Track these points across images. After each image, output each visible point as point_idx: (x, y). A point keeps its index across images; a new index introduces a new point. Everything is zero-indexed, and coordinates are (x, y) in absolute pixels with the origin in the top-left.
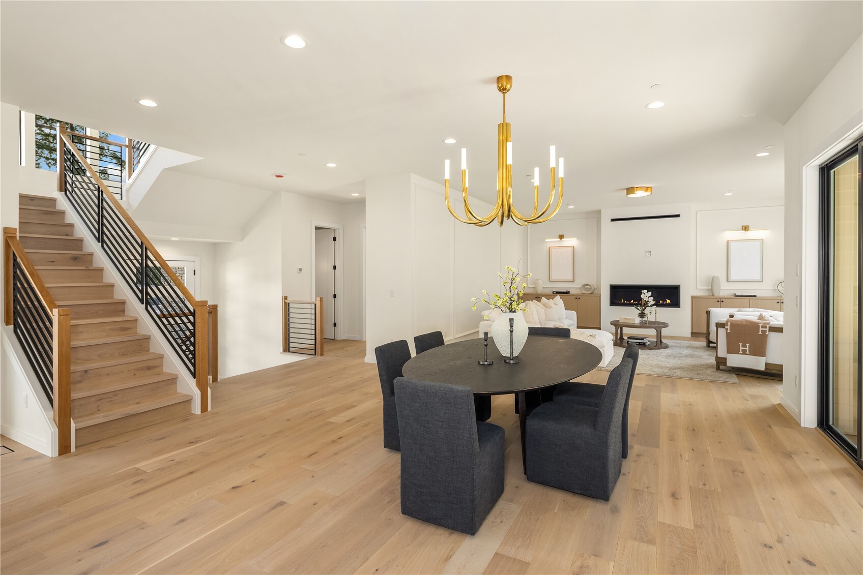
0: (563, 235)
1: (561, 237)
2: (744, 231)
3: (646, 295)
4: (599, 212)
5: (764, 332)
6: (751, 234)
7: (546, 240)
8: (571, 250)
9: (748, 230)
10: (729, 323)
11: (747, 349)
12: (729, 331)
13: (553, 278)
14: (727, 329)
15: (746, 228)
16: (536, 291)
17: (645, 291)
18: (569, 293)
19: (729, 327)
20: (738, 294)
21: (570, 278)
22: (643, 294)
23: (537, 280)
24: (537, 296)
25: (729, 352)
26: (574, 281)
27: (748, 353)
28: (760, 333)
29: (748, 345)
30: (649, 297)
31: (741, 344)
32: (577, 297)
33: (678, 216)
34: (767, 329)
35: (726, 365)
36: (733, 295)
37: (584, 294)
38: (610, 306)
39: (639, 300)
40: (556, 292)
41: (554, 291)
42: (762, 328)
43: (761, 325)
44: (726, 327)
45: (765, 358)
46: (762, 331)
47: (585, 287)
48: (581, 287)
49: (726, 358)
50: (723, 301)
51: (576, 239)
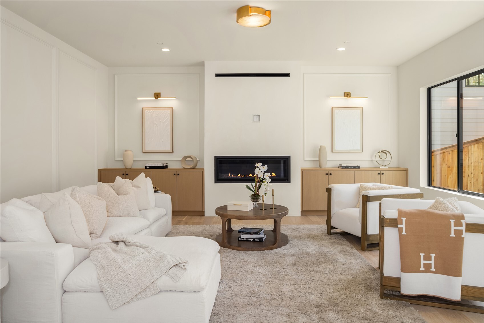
0: (160, 94)
1: (157, 96)
2: (347, 98)
3: (260, 170)
4: (202, 64)
5: (459, 233)
6: (353, 101)
7: (138, 99)
8: (169, 112)
9: (350, 97)
10: (404, 219)
11: (432, 262)
12: (404, 233)
13: (147, 149)
14: (400, 230)
15: (347, 95)
16: (125, 166)
17: (259, 164)
18: (166, 167)
19: (403, 226)
20: (344, 165)
21: (168, 148)
22: (257, 168)
23: (126, 151)
24: (124, 173)
25: (403, 269)
26: (173, 152)
27: (433, 269)
28: (452, 235)
29: (433, 255)
30: (265, 172)
31: (422, 255)
32: (175, 173)
33: (287, 75)
34: (463, 228)
35: (400, 292)
36: (338, 167)
37: (184, 168)
38: (215, 183)
39: (250, 175)
40: (149, 167)
41: (147, 165)
42: (455, 226)
43: (452, 221)
44: (399, 226)
45: (461, 278)
46: (455, 230)
47: (186, 160)
48: (180, 159)
49: (398, 280)
50: (331, 174)
51: (175, 98)
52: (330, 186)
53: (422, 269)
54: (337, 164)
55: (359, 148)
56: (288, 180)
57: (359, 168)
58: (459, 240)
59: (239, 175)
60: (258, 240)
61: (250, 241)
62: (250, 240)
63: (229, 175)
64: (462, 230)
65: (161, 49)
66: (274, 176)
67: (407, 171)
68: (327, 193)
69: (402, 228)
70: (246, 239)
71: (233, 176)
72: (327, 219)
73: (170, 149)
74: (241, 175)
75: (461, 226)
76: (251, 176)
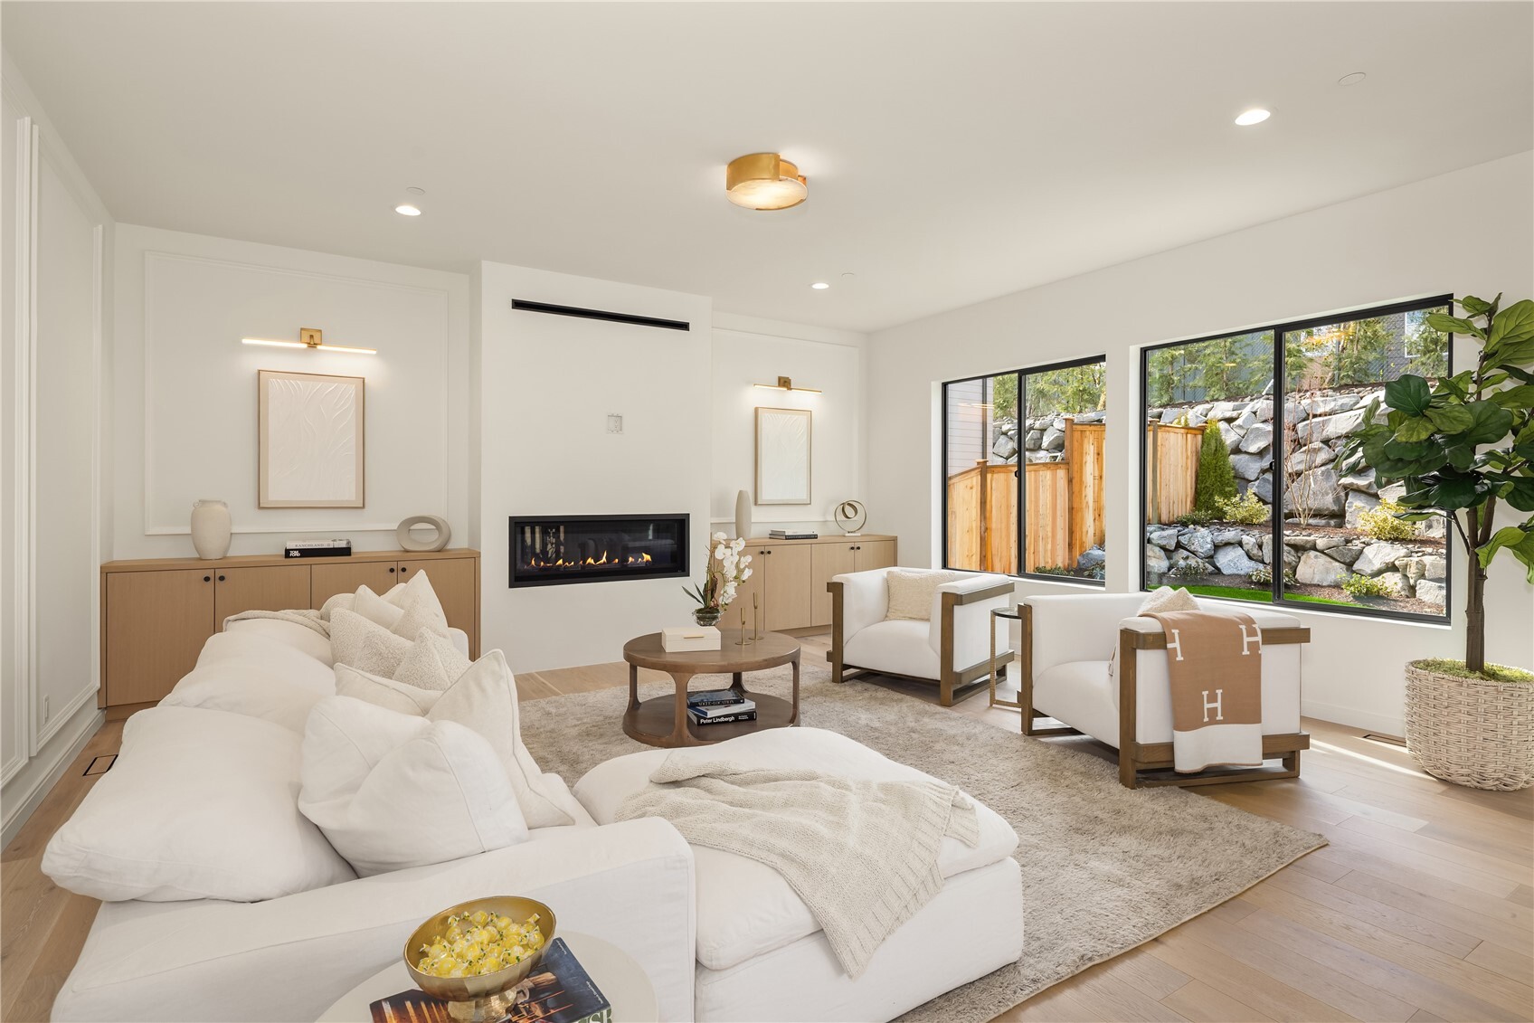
0: (321, 332)
1: (313, 340)
2: (783, 389)
5: (1254, 647)
6: (795, 398)
7: (246, 341)
8: (352, 390)
9: (789, 388)
10: (1176, 632)
11: (1219, 705)
12: (1180, 658)
13: (274, 494)
14: (1171, 655)
15: (784, 383)
18: (347, 551)
19: (1176, 645)
21: (350, 494)
23: (203, 502)
24: (209, 573)
25: (1179, 726)
26: (364, 507)
27: (1220, 717)
28: (1246, 651)
29: (1219, 693)
32: (394, 566)
33: (685, 326)
34: (1259, 638)
35: (1173, 769)
36: (768, 536)
37: (407, 551)
38: (511, 586)
39: (590, 561)
40: (300, 550)
41: (291, 545)
42: (1248, 636)
43: (1243, 627)
44: (1170, 646)
45: (1260, 724)
47: (412, 528)
48: (395, 526)
49: (1170, 747)
50: (769, 553)
51: (374, 352)
52: (837, 579)
53: (1206, 719)
54: (767, 530)
55: (803, 497)
56: (684, 571)
57: (815, 537)
58: (1256, 658)
59: (560, 562)
60: (746, 717)
61: (728, 722)
62: (726, 719)
63: (533, 562)
64: (1258, 642)
65: (393, 208)
66: (647, 561)
67: (895, 540)
68: (831, 594)
69: (1175, 648)
70: (717, 720)
71: (542, 563)
72: (831, 649)
73: (354, 499)
74: (564, 562)
75: (1255, 635)
76: (592, 562)
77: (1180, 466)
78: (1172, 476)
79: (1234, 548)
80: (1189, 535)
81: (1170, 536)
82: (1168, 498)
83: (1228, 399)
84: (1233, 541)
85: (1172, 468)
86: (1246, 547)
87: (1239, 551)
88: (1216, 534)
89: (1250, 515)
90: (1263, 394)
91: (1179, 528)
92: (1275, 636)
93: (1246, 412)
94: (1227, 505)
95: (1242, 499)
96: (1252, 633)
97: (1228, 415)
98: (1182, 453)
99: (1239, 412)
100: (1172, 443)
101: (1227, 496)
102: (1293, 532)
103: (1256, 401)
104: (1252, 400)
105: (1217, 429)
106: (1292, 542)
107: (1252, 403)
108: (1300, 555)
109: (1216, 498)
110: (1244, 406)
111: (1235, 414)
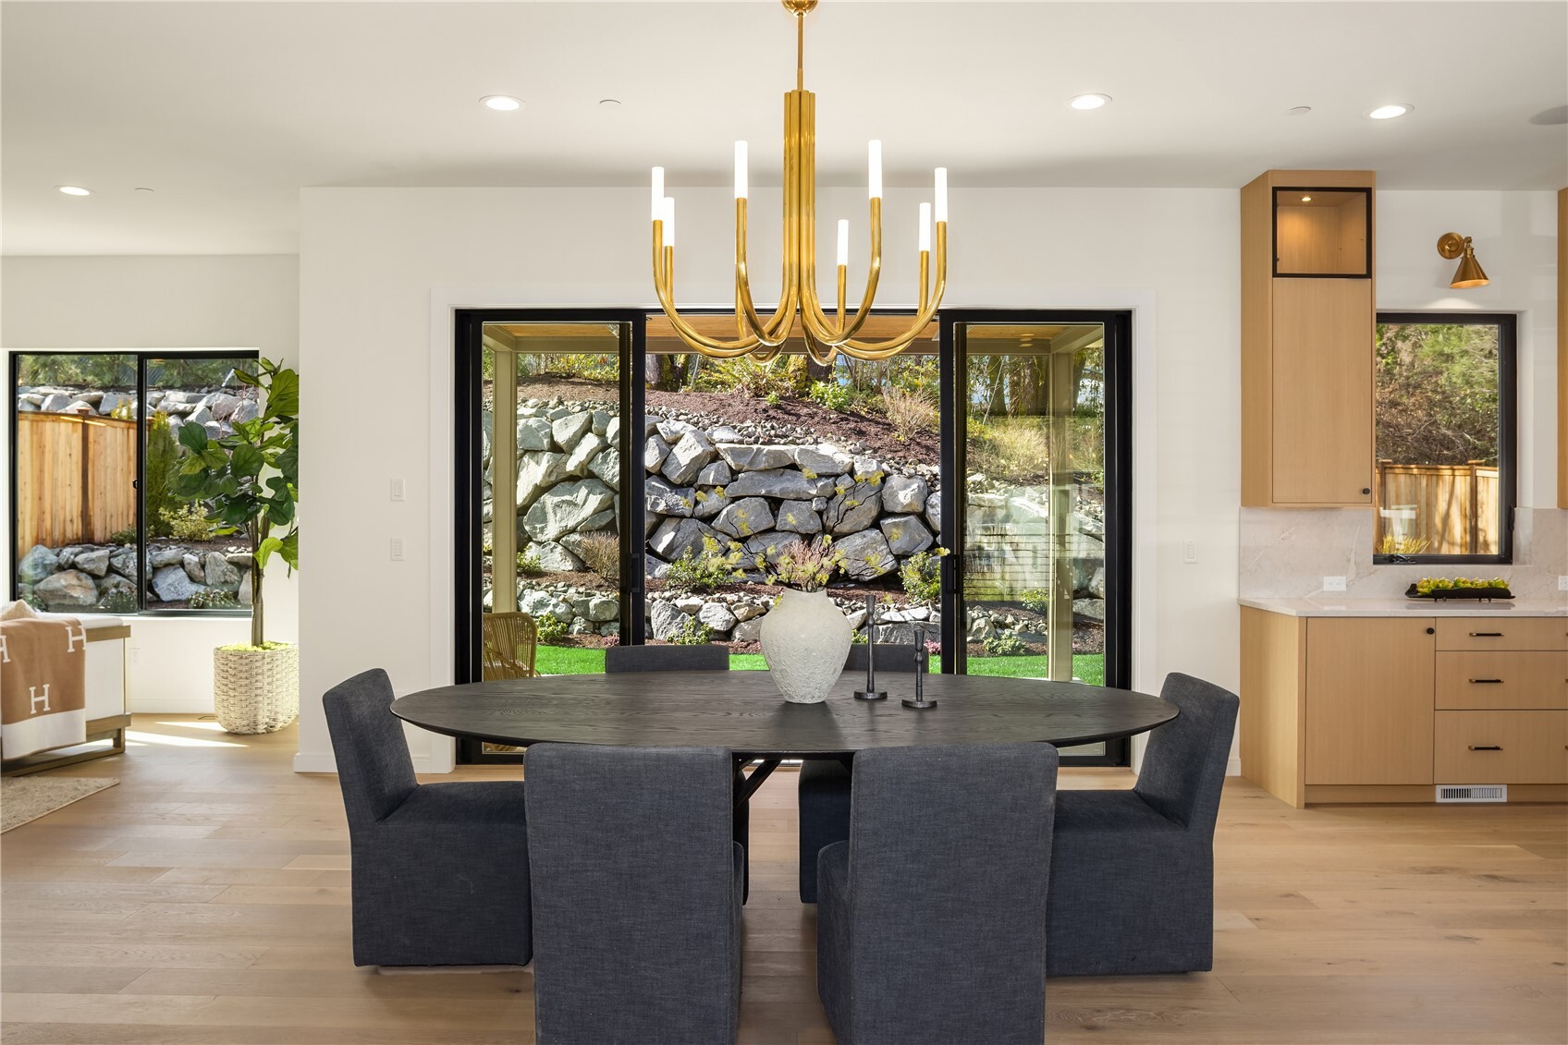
5: (79, 645)
11: (46, 698)
12: (7, 660)
27: (47, 708)
28: (71, 649)
29: (46, 687)
31: (32, 689)
34: (84, 637)
42: (73, 636)
43: (69, 629)
45: (84, 710)
46: (74, 642)
53: (34, 711)
58: (79, 655)
64: (82, 641)
69: (3, 652)
75: (81, 634)
77: (119, 469)
78: (109, 481)
79: (175, 569)
80: (124, 556)
81: (100, 558)
82: (104, 510)
83: (184, 388)
84: (173, 562)
85: (109, 471)
86: (188, 568)
87: (181, 573)
88: (154, 553)
89: (199, 530)
90: (223, 385)
91: (111, 549)
92: (97, 634)
93: (200, 406)
94: (174, 519)
95: (190, 512)
96: (79, 633)
97: (181, 407)
98: (122, 453)
99: (194, 405)
100: (108, 440)
101: (175, 506)
102: (239, 548)
103: (212, 394)
104: (209, 392)
105: (165, 425)
106: (236, 560)
107: (209, 396)
108: (242, 573)
109: (161, 510)
110: (200, 399)
111: (189, 406)
